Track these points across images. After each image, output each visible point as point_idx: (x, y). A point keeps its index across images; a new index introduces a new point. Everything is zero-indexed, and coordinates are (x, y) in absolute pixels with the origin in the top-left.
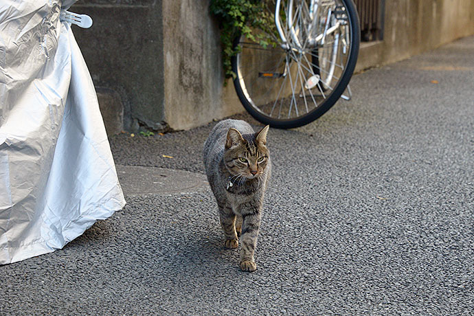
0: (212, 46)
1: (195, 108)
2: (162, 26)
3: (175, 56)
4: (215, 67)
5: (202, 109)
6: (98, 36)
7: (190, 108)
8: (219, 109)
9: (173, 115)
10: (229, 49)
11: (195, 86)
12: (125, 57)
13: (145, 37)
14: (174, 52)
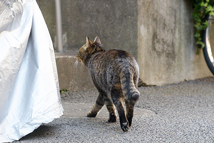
0: (185, 22)
1: (167, 69)
2: (137, 5)
3: (148, 28)
4: (188, 39)
5: (174, 71)
6: (91, 14)
7: (163, 69)
8: (192, 72)
9: (145, 73)
10: (199, 24)
11: (167, 52)
12: (110, 29)
13: (125, 14)
14: (148, 25)
